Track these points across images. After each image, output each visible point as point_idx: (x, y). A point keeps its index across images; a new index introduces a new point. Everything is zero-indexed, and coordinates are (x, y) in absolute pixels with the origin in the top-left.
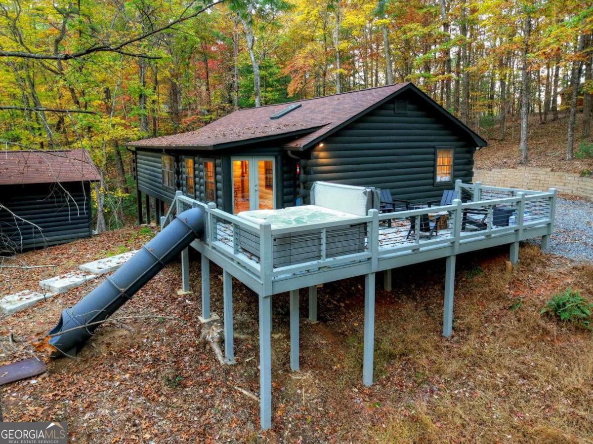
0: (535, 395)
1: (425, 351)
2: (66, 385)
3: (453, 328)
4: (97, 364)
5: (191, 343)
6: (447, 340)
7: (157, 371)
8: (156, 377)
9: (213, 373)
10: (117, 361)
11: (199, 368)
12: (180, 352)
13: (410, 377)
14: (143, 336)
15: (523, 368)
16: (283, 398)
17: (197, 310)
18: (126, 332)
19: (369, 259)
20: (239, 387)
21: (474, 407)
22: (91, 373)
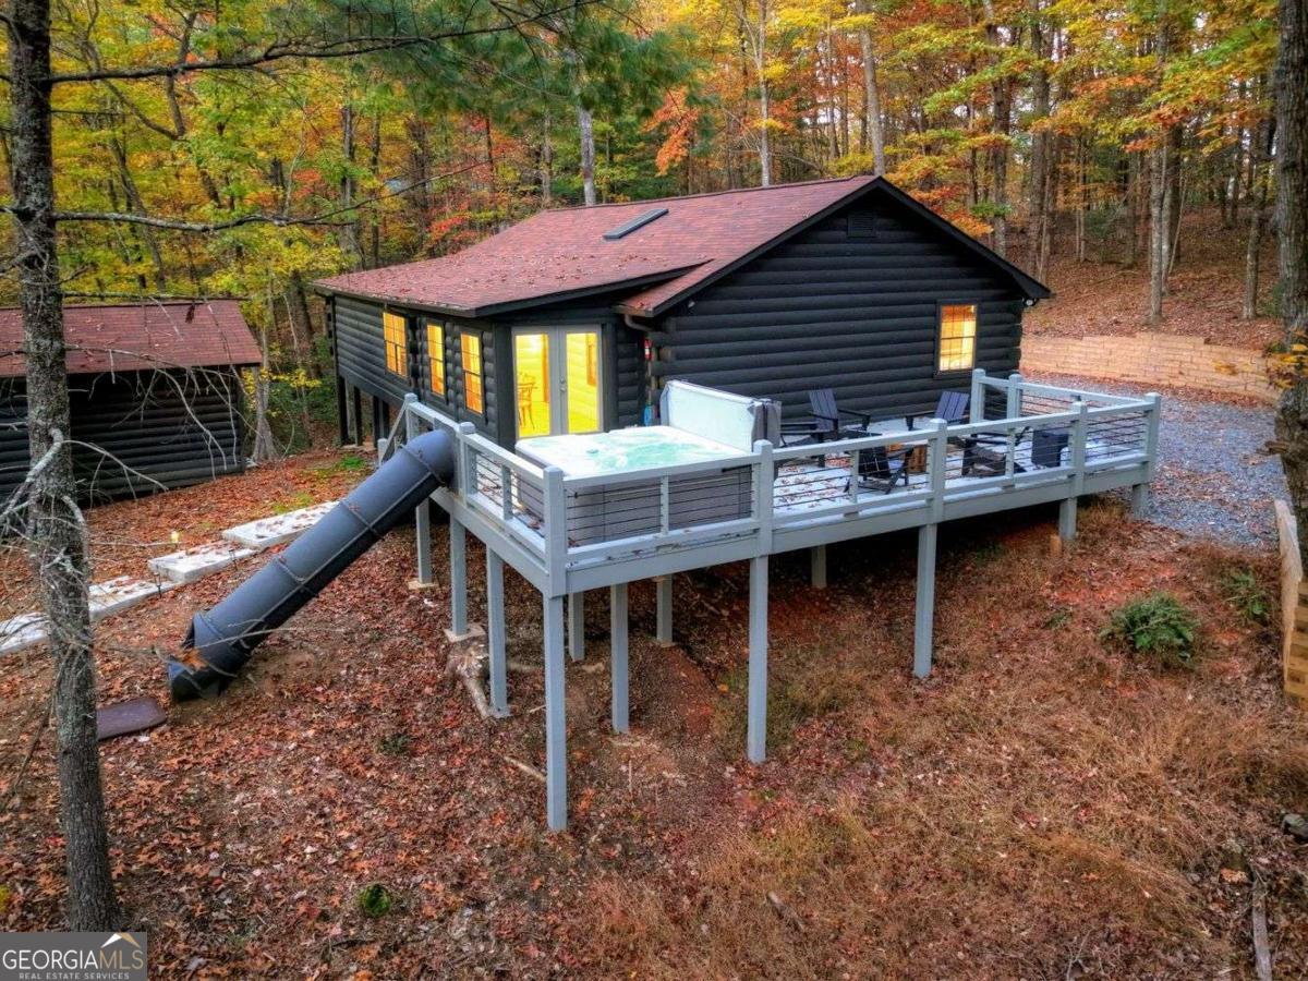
0: (1065, 786)
1: (874, 702)
2: (201, 744)
3: (934, 661)
4: (256, 711)
5: (429, 679)
6: (919, 683)
7: (365, 727)
8: (362, 736)
9: (466, 731)
10: (292, 706)
11: (441, 723)
12: (408, 694)
13: (838, 748)
14: (340, 665)
15: (1052, 736)
16: (592, 780)
17: (443, 618)
18: (308, 657)
19: (756, 531)
20: (513, 757)
21: (947, 803)
22: (246, 726)
